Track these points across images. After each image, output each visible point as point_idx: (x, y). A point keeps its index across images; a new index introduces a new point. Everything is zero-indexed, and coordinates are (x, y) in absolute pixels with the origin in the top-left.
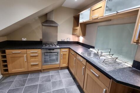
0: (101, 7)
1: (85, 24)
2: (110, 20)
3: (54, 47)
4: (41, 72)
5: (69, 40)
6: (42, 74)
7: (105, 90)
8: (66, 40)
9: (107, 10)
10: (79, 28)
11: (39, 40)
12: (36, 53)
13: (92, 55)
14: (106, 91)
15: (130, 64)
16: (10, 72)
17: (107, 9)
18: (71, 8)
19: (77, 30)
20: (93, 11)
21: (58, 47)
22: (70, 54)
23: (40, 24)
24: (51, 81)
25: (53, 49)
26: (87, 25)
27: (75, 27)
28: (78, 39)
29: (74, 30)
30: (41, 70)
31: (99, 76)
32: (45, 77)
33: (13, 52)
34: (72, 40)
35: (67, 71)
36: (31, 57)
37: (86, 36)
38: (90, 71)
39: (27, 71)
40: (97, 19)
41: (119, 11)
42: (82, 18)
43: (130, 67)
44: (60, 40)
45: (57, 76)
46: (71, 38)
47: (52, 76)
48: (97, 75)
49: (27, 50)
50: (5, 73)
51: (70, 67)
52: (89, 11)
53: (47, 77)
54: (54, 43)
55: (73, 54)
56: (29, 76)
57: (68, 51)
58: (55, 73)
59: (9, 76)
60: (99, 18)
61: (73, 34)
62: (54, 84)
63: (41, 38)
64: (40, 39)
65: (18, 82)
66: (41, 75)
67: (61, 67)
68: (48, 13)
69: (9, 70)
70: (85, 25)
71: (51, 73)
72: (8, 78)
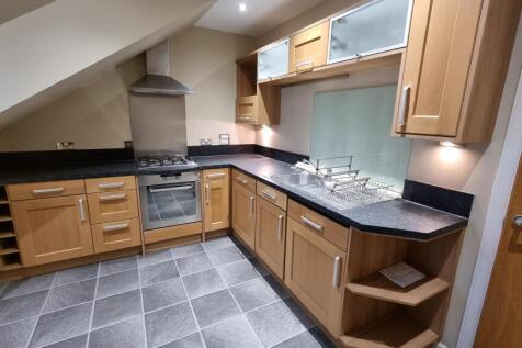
0: (319, 38)
1: (276, 86)
2: (347, 75)
3: (179, 165)
4: (141, 253)
5: (225, 142)
6: (144, 259)
7: (337, 258)
8: (216, 142)
9: (334, 48)
10: (256, 100)
11: (122, 146)
12: (118, 189)
13: (304, 181)
14: (341, 259)
15: (397, 191)
16: (27, 262)
17: (334, 43)
18: (229, 34)
19: (251, 105)
20: (297, 47)
21: (192, 164)
22: (235, 184)
23: (122, 90)
24: (181, 276)
25: (178, 173)
26: (283, 90)
27: (242, 96)
28: (258, 137)
29: (241, 107)
30: (140, 247)
31: (323, 228)
32: (158, 266)
33: (36, 191)
34: (235, 141)
35: (227, 243)
36: (103, 206)
37: (281, 126)
38: (300, 222)
39: (92, 256)
40: (310, 71)
41: (362, 55)
42: (267, 67)
43: (397, 199)
44: (197, 143)
45: (197, 261)
46: (233, 134)
47: (179, 261)
48: (319, 227)
49: (87, 181)
50: (8, 268)
51: (236, 227)
52: (286, 47)
53: (163, 267)
54: (175, 153)
55: (244, 185)
56: (101, 271)
57: (227, 178)
58: (189, 252)
59: (25, 279)
60: (315, 70)
61: (238, 121)
62: (192, 281)
63: (129, 138)
64: (126, 142)
65: (67, 292)
66: (142, 264)
67: (206, 230)
68: (150, 49)
69: (24, 256)
70: (275, 90)
71: (177, 254)
72: (24, 284)
